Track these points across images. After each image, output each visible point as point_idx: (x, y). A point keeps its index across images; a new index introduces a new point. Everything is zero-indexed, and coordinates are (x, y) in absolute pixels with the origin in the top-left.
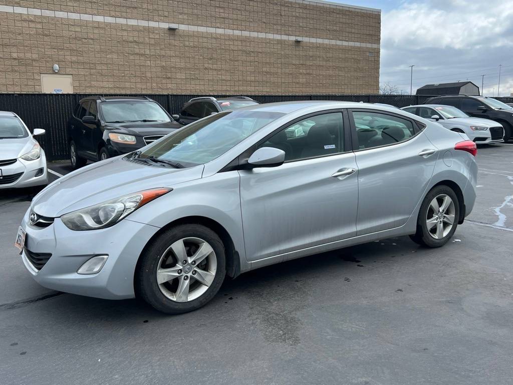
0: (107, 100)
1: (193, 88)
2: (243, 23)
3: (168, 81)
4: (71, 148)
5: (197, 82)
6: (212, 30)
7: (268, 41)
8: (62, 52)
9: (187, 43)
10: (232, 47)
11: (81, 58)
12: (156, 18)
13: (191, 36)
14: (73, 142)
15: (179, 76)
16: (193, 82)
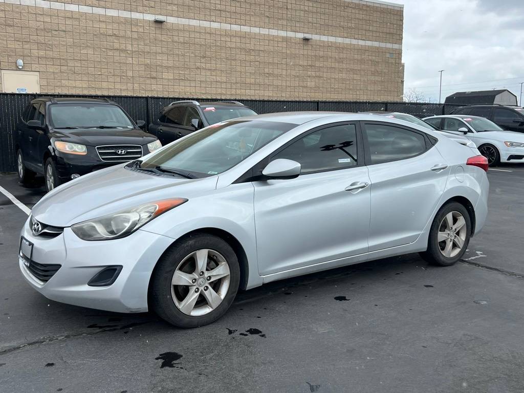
0: (58, 102)
1: (182, 90)
2: (243, 17)
3: (153, 81)
4: (18, 157)
5: (187, 83)
6: (206, 24)
7: (272, 38)
8: (29, 46)
9: (176, 39)
10: (229, 44)
11: (51, 53)
12: (140, 8)
13: (181, 30)
14: (20, 150)
15: (165, 75)
16: (182, 83)
